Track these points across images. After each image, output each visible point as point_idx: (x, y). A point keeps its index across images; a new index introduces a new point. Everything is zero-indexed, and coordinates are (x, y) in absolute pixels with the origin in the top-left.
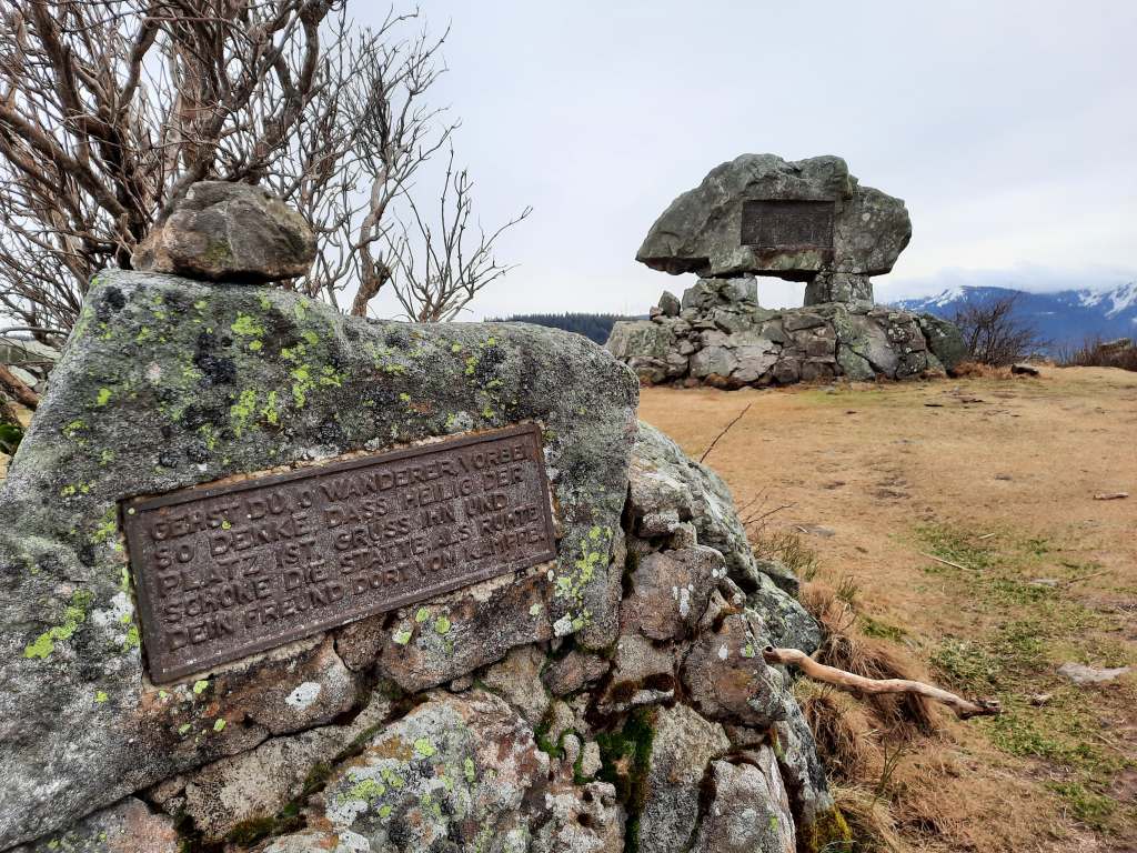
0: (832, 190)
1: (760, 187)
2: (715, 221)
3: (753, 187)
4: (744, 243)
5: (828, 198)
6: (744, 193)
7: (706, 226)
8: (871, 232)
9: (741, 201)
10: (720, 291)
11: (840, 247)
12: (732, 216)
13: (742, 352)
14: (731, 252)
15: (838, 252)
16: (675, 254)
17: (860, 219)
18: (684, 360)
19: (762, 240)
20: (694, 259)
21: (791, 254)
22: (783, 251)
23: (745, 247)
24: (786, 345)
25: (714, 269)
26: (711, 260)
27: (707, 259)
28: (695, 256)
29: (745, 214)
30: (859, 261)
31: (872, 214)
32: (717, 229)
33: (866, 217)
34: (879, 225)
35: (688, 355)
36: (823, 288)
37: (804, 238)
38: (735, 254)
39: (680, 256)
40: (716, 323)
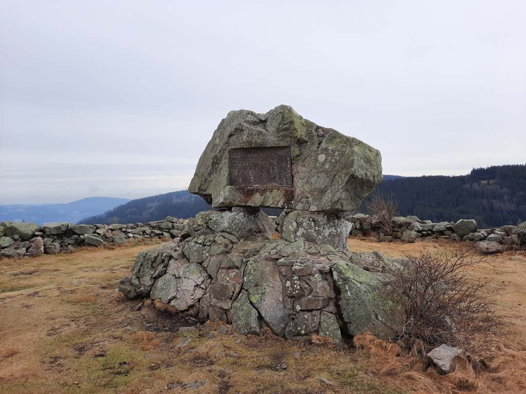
0: (284, 136)
1: (235, 138)
3: (231, 138)
4: (229, 183)
6: (228, 144)
8: (326, 171)
9: (227, 150)
10: (207, 223)
11: (300, 186)
12: (224, 162)
15: (298, 191)
17: (316, 160)
18: (150, 283)
22: (258, 190)
24: (213, 281)
25: (213, 204)
26: (212, 197)
28: (206, 192)
29: (230, 161)
30: (315, 200)
31: (327, 155)
32: (217, 172)
33: (322, 158)
34: (333, 165)
37: (271, 178)
38: (222, 193)
39: (201, 192)
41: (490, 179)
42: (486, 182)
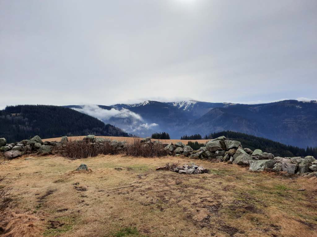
41: (18, 113)
42: (14, 114)
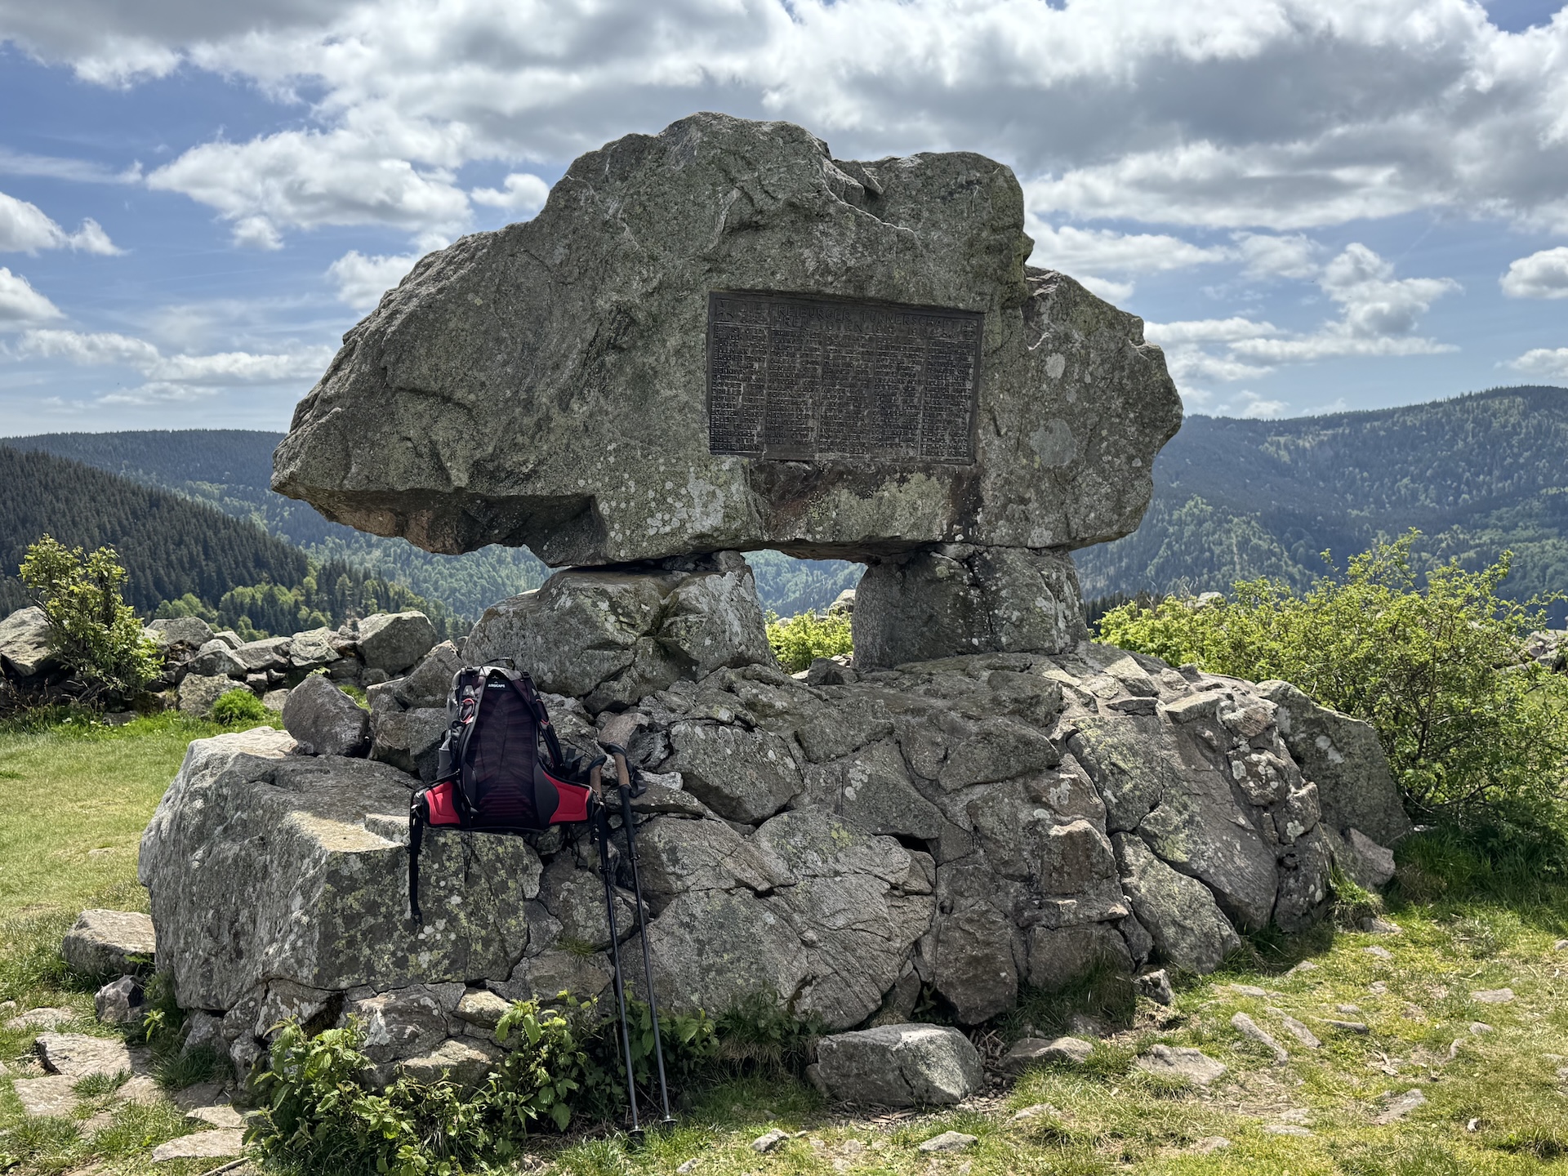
0: (980, 274)
1: (769, 244)
2: (610, 358)
3: (743, 241)
4: (720, 444)
5: (967, 301)
6: (714, 262)
7: (577, 377)
8: (1068, 414)
9: (705, 289)
10: (658, 629)
11: (995, 460)
12: (673, 342)
13: (814, 904)
14: (681, 479)
15: (992, 479)
16: (460, 477)
17: (1041, 373)
18: (599, 974)
19: (773, 433)
20: (535, 500)
21: (865, 485)
22: (840, 476)
23: (728, 462)
24: (948, 851)
25: (619, 543)
26: (604, 508)
27: (587, 504)
28: (540, 488)
29: (719, 341)
30: (1045, 507)
31: (1069, 359)
32: (620, 386)
33: (1056, 365)
34: (1086, 393)
35: (612, 947)
36: (966, 604)
37: (895, 431)
38: (696, 488)
39: (482, 487)
40: (690, 783)
